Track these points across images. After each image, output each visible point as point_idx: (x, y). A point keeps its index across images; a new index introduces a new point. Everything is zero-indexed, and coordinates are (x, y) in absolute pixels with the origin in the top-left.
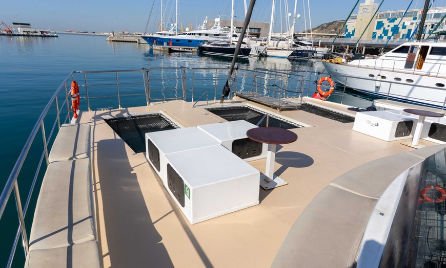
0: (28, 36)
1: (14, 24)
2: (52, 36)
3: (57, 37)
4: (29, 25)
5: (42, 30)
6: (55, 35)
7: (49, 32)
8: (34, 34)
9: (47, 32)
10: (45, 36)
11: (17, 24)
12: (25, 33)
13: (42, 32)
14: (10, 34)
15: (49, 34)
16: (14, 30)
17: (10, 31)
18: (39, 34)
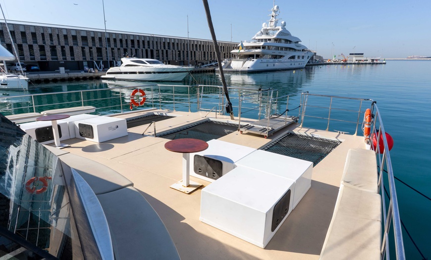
0: (358, 64)
1: (351, 54)
2: (380, 64)
3: (385, 63)
4: (362, 54)
5: (373, 58)
6: (384, 62)
7: (379, 60)
8: (365, 62)
9: (377, 60)
10: (374, 64)
11: (353, 54)
12: (357, 62)
13: (373, 60)
14: (345, 63)
15: (379, 62)
16: (349, 59)
17: (346, 61)
18: (369, 61)
